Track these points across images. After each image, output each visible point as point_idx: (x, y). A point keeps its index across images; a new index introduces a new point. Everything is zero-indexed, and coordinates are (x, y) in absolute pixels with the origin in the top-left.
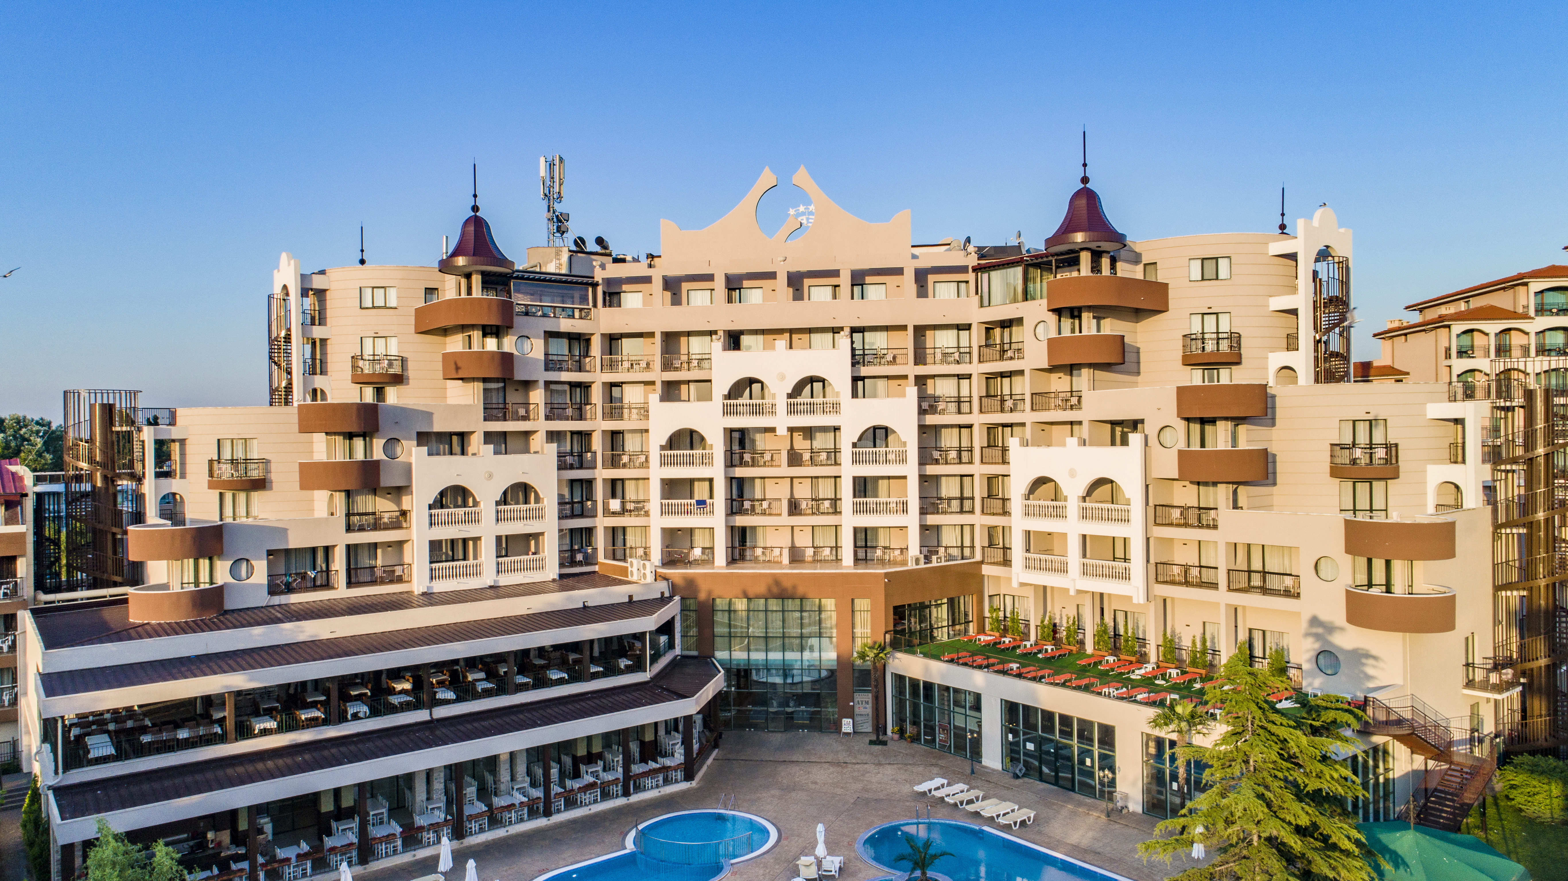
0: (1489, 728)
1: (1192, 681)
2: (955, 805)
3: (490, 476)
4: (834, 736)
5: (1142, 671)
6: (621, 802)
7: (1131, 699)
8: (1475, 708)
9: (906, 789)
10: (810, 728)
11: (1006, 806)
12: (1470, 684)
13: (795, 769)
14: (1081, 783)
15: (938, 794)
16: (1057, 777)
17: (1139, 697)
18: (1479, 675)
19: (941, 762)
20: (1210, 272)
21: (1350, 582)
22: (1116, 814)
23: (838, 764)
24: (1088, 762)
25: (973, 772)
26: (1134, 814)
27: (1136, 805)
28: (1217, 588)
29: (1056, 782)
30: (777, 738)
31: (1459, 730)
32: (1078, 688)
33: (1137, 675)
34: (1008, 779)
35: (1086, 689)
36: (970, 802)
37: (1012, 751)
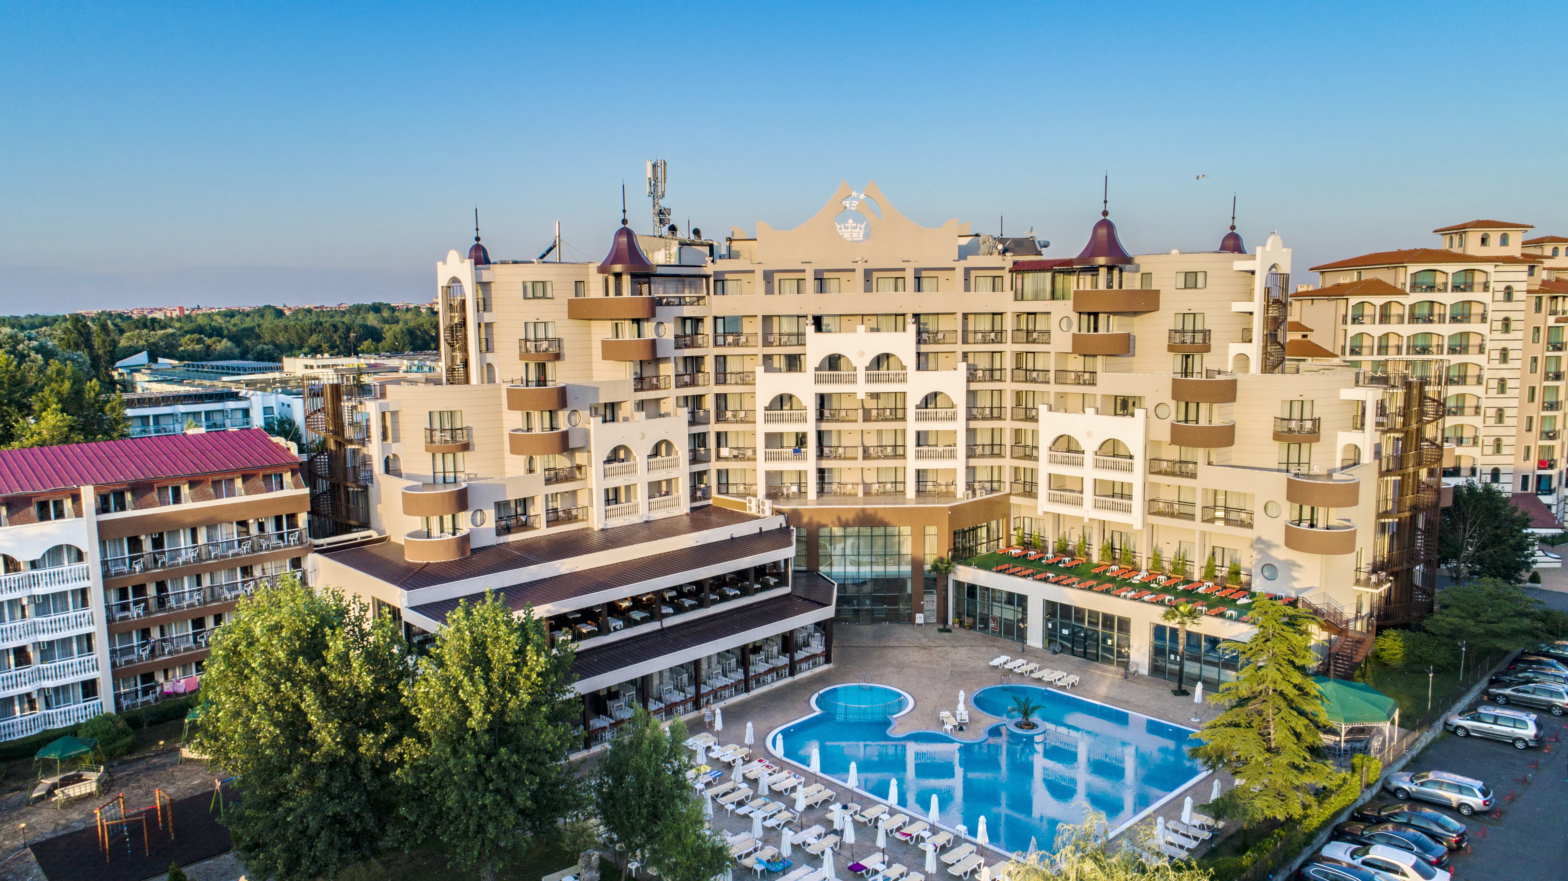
0: (1365, 610)
1: (1176, 584)
2: (1022, 674)
3: (644, 436)
4: (910, 626)
5: (1139, 577)
6: (789, 680)
7: (1140, 599)
8: (1360, 597)
9: (982, 664)
10: (891, 621)
11: (1058, 674)
12: (1358, 582)
13: (896, 652)
14: (1103, 656)
15: (1007, 666)
16: (1085, 653)
17: (1146, 598)
18: (1363, 576)
19: (998, 644)
20: (1190, 283)
21: (1288, 519)
22: (1129, 675)
23: (924, 648)
24: (1109, 642)
25: (1023, 650)
26: (1142, 676)
27: (1144, 670)
28: (1194, 519)
29: (1085, 655)
30: (868, 629)
31: (1349, 613)
32: (1102, 592)
33: (1137, 579)
34: (1049, 655)
35: (1107, 592)
36: (1032, 672)
37: (1050, 635)
